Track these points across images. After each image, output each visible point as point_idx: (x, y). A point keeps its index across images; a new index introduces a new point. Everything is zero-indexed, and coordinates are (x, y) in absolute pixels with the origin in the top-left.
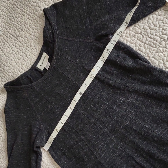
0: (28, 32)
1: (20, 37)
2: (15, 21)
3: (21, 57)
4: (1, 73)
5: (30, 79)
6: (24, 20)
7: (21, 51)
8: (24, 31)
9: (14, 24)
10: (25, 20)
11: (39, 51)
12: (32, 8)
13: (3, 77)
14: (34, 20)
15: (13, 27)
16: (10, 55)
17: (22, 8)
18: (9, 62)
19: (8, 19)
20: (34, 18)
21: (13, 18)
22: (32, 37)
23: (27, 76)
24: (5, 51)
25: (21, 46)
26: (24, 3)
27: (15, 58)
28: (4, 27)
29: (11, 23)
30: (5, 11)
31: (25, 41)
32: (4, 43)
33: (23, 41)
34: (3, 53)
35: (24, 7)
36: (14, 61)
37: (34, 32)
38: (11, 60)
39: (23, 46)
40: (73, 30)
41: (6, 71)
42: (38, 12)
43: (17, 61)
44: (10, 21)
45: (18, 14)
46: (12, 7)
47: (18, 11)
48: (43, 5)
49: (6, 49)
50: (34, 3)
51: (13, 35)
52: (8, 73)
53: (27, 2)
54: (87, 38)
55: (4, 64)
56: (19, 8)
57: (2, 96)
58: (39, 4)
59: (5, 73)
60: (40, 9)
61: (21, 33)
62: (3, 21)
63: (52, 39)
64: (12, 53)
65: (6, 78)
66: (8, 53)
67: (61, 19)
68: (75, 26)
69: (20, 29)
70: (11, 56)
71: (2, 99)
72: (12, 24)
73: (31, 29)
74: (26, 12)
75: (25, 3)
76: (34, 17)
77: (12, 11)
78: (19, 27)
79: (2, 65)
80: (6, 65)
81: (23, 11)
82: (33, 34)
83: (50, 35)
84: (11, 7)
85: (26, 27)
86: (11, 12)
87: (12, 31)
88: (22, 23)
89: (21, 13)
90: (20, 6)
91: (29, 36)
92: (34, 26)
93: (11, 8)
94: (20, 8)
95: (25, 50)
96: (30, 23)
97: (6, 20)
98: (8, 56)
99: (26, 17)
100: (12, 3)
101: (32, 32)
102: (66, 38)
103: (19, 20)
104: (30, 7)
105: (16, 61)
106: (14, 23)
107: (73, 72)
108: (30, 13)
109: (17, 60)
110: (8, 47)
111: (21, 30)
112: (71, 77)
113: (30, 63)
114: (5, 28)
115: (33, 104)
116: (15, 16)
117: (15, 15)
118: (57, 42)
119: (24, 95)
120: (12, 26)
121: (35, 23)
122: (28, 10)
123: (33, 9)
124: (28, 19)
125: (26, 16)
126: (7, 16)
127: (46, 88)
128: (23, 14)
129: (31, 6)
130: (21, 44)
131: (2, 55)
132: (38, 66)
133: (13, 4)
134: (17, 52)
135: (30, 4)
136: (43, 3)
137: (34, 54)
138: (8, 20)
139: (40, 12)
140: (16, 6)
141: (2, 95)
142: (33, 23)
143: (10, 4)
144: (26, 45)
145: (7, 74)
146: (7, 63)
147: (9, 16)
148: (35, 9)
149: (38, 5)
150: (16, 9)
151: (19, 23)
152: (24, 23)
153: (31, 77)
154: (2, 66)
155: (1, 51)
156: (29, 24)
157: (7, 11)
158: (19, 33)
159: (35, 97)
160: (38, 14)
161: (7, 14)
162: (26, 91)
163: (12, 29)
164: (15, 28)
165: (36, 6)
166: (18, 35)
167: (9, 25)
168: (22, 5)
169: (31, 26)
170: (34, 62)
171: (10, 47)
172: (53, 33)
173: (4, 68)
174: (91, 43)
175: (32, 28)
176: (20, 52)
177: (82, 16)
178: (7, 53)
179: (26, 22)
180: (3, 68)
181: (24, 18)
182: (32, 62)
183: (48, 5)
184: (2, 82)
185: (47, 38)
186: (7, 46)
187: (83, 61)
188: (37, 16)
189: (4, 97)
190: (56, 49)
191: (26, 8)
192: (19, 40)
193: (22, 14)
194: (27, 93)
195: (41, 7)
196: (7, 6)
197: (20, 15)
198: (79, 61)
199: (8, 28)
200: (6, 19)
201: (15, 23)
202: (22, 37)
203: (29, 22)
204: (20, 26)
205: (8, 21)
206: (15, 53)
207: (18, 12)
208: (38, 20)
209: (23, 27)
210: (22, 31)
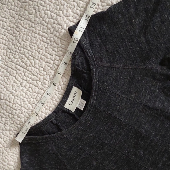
0: (44, 60)
1: (33, 68)
2: (22, 46)
3: (36, 94)
4: (8, 120)
5: (57, 125)
6: (36, 44)
7: (35, 86)
8: (37, 59)
9: (20, 51)
10: (38, 43)
11: (64, 84)
12: (47, 26)
13: (13, 125)
14: (52, 43)
15: (20, 54)
16: (20, 94)
17: (31, 27)
18: (19, 103)
19: (11, 43)
20: (53, 40)
21: (18, 41)
22: (51, 66)
23: (52, 122)
24: (12, 88)
25: (35, 79)
26: (33, 20)
27: (27, 96)
28: (5, 55)
29: (15, 49)
30: (4, 34)
31: (41, 72)
32: (7, 77)
33: (38, 72)
34: (9, 91)
35: (34, 26)
36: (27, 101)
37: (53, 59)
38: (22, 101)
39: (38, 79)
40: (118, 53)
41: (16, 117)
42: (57, 31)
43: (32, 101)
44: (13, 46)
45: (25, 36)
46: (15, 27)
47: (25, 31)
48: (65, 22)
49: (12, 85)
50: (50, 19)
51: (21, 65)
52: (19, 119)
53: (38, 19)
54: (145, 64)
55: (11, 107)
56: (26, 28)
57: (13, 152)
58: (59, 20)
59: (15, 119)
60: (60, 27)
61: (33, 62)
62: (3, 47)
63: (86, 68)
64: (22, 90)
65: (16, 125)
66: (16, 91)
67: (97, 39)
68: (122, 48)
69: (30, 57)
70: (22, 95)
71: (13, 156)
72: (17, 50)
73: (48, 55)
74: (38, 33)
75: (35, 20)
76: (52, 38)
77: (16, 32)
78: (28, 53)
79: (9, 108)
80: (16, 108)
81: (33, 32)
82: (52, 62)
83: (82, 63)
84: (13, 27)
85: (41, 53)
86: (14, 33)
87: (19, 60)
88: (34, 48)
89: (30, 34)
90: (28, 25)
91: (47, 66)
92: (53, 50)
93: (12, 29)
94: (28, 28)
95: (42, 85)
96: (46, 48)
97: (7, 46)
98: (16, 94)
99: (39, 40)
100: (14, 22)
101: (51, 59)
102: (108, 65)
103: (28, 44)
104: (44, 25)
105: (30, 100)
106: (20, 48)
107: (127, 113)
108: (44, 34)
109: (32, 99)
110: (14, 82)
111: (32, 58)
112: (125, 120)
113: (52, 103)
114: (7, 56)
115: (65, 161)
116: (20, 40)
117: (21, 37)
118: (95, 71)
119: (50, 148)
120: (17, 53)
121: (54, 47)
122: (42, 30)
123: (50, 28)
124: (42, 42)
125: (39, 38)
126: (7, 40)
127: (86, 137)
128: (34, 35)
129: (46, 24)
130: (35, 77)
131: (8, 95)
132: (67, 106)
133: (16, 23)
134: (29, 88)
135: (43, 22)
136: (65, 18)
137: (57, 90)
138: (10, 45)
139: (61, 32)
140: (21, 25)
141: (11, 149)
142: (52, 47)
143: (11, 23)
144: (43, 78)
145: (17, 120)
146: (17, 105)
147: (10, 40)
148: (53, 27)
149: (56, 22)
150: (22, 29)
151: (29, 48)
152: (36, 48)
153: (57, 123)
154: (9, 110)
155: (5, 89)
156: (44, 48)
157: (7, 32)
158: (31, 62)
159: (68, 151)
160: (58, 34)
161: (8, 37)
162: (52, 143)
163: (17, 57)
164: (23, 56)
165: (54, 23)
166: (28, 65)
167: (12, 52)
168: (31, 24)
169: (49, 51)
170: (58, 100)
171: (18, 82)
172: (86, 59)
173: (12, 111)
174: (152, 69)
175: (50, 54)
176: (35, 89)
177: (131, 33)
178: (14, 92)
179: (40, 46)
180: (10, 112)
181: (35, 41)
182: (55, 100)
183: (73, 22)
184: (11, 132)
185: (78, 67)
186: (12, 82)
187: (143, 96)
188: (56, 37)
189: (15, 152)
190: (95, 81)
191: (37, 27)
192: (31, 72)
193: (32, 35)
194: (55, 146)
195: (62, 24)
196: (6, 26)
197: (29, 37)
198: (136, 96)
199: (11, 56)
200: (7, 44)
201: (22, 49)
202: (34, 68)
203: (45, 46)
204: (30, 53)
205: (10, 47)
206: (26, 90)
207: (25, 33)
208: (59, 42)
209: (35, 53)
210: (35, 59)
